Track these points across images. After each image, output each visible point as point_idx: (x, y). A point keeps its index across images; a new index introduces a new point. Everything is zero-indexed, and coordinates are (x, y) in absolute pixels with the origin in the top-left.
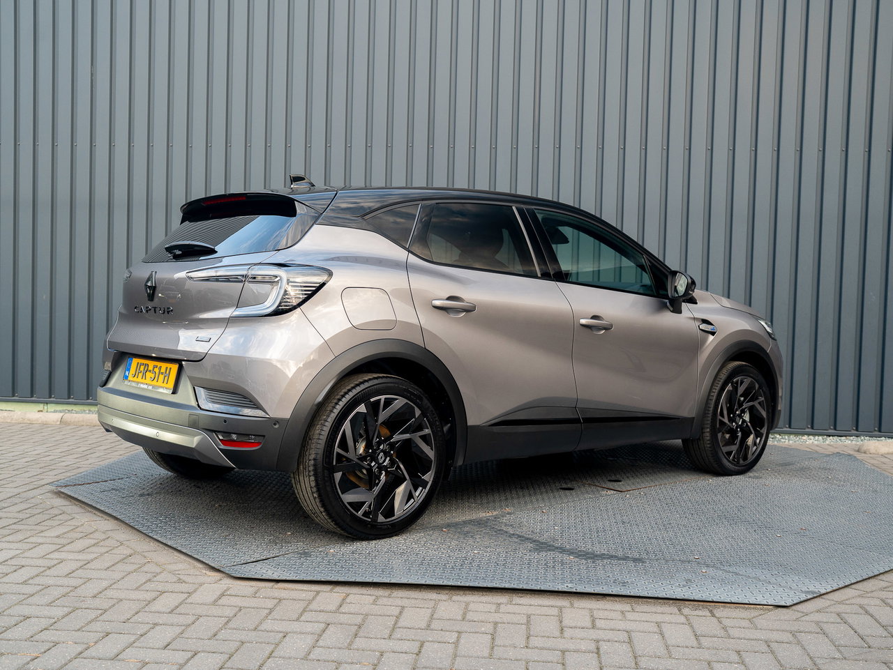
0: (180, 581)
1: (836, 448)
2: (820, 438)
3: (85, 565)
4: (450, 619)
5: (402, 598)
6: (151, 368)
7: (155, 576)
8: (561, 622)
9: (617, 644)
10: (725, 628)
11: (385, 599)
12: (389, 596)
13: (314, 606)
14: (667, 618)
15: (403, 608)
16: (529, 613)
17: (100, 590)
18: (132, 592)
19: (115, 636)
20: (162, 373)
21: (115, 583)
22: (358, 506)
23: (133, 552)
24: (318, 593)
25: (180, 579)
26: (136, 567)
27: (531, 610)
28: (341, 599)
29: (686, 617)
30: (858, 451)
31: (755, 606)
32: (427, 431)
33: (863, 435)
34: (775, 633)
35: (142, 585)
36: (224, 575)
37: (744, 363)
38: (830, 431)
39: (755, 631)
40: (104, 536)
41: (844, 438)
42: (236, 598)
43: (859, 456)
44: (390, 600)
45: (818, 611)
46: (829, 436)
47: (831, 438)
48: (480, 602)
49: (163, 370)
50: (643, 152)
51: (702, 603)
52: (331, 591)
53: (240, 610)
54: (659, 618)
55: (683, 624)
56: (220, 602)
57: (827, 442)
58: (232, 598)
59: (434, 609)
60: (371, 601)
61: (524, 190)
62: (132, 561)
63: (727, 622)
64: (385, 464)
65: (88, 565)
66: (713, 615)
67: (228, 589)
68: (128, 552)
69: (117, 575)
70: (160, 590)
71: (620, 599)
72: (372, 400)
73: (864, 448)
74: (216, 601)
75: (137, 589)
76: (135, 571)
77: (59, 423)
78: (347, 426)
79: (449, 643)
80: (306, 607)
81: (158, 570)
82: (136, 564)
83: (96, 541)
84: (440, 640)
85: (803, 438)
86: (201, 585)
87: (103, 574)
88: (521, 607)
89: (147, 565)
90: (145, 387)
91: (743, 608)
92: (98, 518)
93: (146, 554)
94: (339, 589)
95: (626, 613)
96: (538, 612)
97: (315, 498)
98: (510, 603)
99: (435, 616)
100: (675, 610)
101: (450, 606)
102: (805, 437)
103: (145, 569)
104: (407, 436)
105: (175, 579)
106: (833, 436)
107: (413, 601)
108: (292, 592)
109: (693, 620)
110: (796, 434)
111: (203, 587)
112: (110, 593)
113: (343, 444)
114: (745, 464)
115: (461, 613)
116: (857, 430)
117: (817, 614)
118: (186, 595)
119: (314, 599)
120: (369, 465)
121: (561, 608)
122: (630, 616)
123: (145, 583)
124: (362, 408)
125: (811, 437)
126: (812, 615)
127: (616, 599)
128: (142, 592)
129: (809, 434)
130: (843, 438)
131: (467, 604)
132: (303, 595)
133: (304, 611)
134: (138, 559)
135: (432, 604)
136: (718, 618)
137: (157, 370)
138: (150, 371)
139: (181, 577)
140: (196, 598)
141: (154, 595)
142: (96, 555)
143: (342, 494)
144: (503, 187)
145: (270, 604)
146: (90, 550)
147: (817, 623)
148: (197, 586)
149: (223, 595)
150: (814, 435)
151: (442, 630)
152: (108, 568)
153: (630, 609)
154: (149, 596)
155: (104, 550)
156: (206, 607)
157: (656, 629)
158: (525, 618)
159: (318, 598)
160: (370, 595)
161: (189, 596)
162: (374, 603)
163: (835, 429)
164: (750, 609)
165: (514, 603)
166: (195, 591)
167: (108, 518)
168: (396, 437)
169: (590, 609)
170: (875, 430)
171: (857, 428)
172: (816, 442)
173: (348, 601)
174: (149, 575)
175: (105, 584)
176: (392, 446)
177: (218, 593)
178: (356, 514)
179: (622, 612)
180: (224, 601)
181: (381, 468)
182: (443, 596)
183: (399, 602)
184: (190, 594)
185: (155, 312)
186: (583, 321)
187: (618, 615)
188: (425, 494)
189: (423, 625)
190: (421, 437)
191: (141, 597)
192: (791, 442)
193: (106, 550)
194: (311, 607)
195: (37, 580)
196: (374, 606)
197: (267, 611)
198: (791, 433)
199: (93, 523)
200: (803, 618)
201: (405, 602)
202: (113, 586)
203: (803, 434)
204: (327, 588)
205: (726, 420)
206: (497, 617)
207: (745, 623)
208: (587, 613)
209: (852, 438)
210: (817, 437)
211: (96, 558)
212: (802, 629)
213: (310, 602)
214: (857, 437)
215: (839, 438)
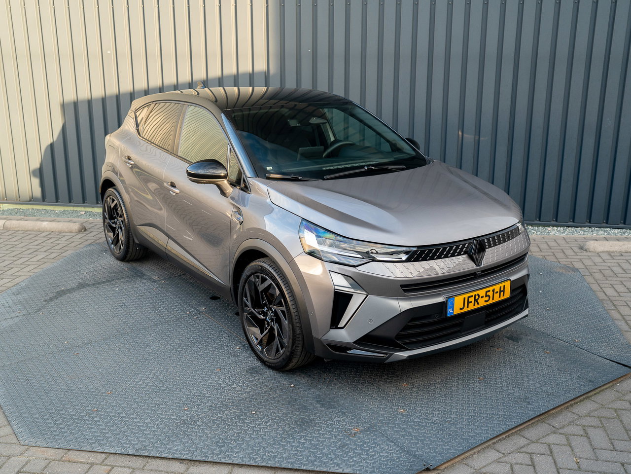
2: (562, 228)
24: (92, 466)
30: (582, 249)
33: (594, 227)
38: (570, 223)
41: (580, 228)
43: (581, 255)
46: (569, 227)
47: (570, 228)
57: (565, 234)
77: (2, 228)
85: (549, 229)
106: (571, 227)
110: (544, 226)
116: (590, 222)
125: (555, 228)
129: (553, 226)
130: (578, 229)
150: (557, 226)
163: (573, 222)
170: (603, 222)
171: (590, 221)
172: (558, 234)
192: (539, 233)
198: (538, 225)
203: (549, 226)
210: (559, 228)
214: (590, 227)
215: (576, 229)
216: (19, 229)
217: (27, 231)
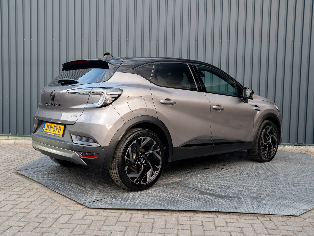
0: (68, 210)
1: (298, 150)
2: (292, 146)
3: (31, 203)
4: (173, 224)
5: (153, 215)
6: (53, 127)
7: (58, 208)
8: (215, 224)
9: (238, 233)
10: (276, 225)
11: (147, 216)
12: (148, 214)
13: (120, 219)
14: (254, 222)
15: (154, 219)
16: (202, 220)
17: (38, 214)
18: (50, 214)
19: (46, 234)
20: (58, 129)
21: (43, 211)
22: (133, 179)
23: (48, 197)
24: (121, 213)
25: (68, 209)
26: (51, 203)
27: (203, 219)
28: (130, 216)
29: (261, 221)
30: (307, 151)
31: (285, 216)
32: (158, 150)
33: (307, 145)
34: (295, 227)
35: (53, 211)
36: (84, 207)
37: (269, 121)
38: (295, 144)
39: (288, 226)
40: (36, 191)
41: (301, 146)
42: (91, 216)
43: (308, 153)
44: (149, 216)
45: (309, 218)
46: (295, 146)
47: (296, 146)
48: (183, 216)
49: (58, 128)
50: (228, 42)
51: (265, 215)
52: (126, 213)
53: (93, 222)
54: (251, 222)
55: (260, 224)
56: (85, 218)
57: (295, 148)
58: (89, 217)
59: (166, 219)
60: (142, 217)
61: (192, 58)
62: (49, 201)
63: (276, 223)
64: (143, 162)
65: (32, 203)
66: (271, 220)
67: (87, 213)
68: (46, 197)
69: (44, 208)
70: (61, 213)
71: (235, 214)
72: (138, 139)
73: (309, 150)
74: (83, 218)
75: (52, 213)
76: (50, 205)
77: (14, 144)
78: (129, 149)
79: (174, 234)
80: (118, 220)
81: (59, 205)
82: (50, 202)
83: (34, 193)
84: (171, 233)
85: (286, 146)
86: (76, 211)
87: (38, 207)
88: (199, 218)
89: (54, 203)
90: (51, 134)
91: (281, 217)
92: (33, 183)
93: (53, 198)
94: (129, 212)
95: (238, 220)
96: (205, 220)
97: (118, 176)
98: (194, 216)
99: (167, 223)
100: (256, 218)
101: (172, 218)
102: (287, 146)
103: (54, 204)
104: (151, 152)
105: (66, 209)
106: (296, 145)
107: (158, 216)
108: (111, 213)
109: (264, 222)
110: (283, 145)
111: (77, 212)
112: (42, 215)
113: (128, 156)
114: (270, 158)
115: (177, 221)
116: (305, 143)
117: (309, 219)
118: (71, 216)
119: (120, 216)
120: (137, 163)
121: (213, 218)
122: (240, 221)
123: (55, 211)
124: (135, 142)
125: (289, 146)
126: (307, 219)
127: (233, 214)
128: (54, 215)
129: (288, 145)
131: (178, 217)
132: (116, 215)
133: (117, 221)
134: (50, 200)
135: (165, 217)
136: (273, 221)
137: (55, 128)
138: (53, 128)
139: (68, 208)
140: (74, 217)
141: (59, 215)
142: (34, 199)
143: (128, 174)
144: (185, 57)
145: (104, 219)
146: (32, 197)
147: (310, 223)
148: (75, 211)
149: (85, 215)
150: (290, 145)
151: (171, 229)
152: (40, 204)
153: (239, 218)
154: (57, 216)
155: (37, 197)
156: (79, 220)
157: (251, 227)
158: (201, 222)
159: (122, 215)
160: (141, 214)
161: (72, 216)
162: (143, 217)
163: (297, 143)
164: (284, 217)
165: (196, 216)
166: (74, 214)
167: (37, 183)
168: (147, 153)
169: (224, 218)
170: (311, 143)
172: (291, 148)
173: (133, 216)
174: (56, 207)
175: (39, 211)
176: (146, 156)
177: (83, 214)
178: (133, 182)
179: (236, 219)
180: (86, 218)
181: (142, 164)
182: (168, 214)
183: (152, 217)
184: (72, 215)
185: (54, 106)
186: (214, 107)
187: (235, 221)
188: (158, 173)
189: (163, 227)
190: (156, 152)
191: (53, 217)
192: (282, 148)
193: (39, 197)
194: (120, 220)
195: (13, 210)
196: (143, 219)
197: (103, 222)
198: (281, 145)
199: (31, 185)
200: (304, 221)
201: (154, 217)
202: (43, 212)
203: (286, 145)
204: (124, 211)
205: (263, 142)
206: (190, 223)
207: (283, 223)
208: (223, 220)
209: (303, 146)
210: (291, 146)
211: (34, 200)
212: (305, 225)
213: (119, 217)
214: (305, 146)
215: (299, 146)
216: (22, 144)
217: (27, 145)
